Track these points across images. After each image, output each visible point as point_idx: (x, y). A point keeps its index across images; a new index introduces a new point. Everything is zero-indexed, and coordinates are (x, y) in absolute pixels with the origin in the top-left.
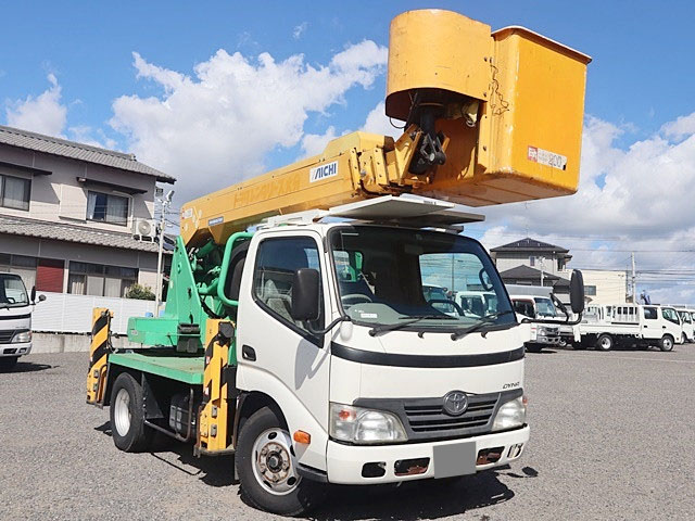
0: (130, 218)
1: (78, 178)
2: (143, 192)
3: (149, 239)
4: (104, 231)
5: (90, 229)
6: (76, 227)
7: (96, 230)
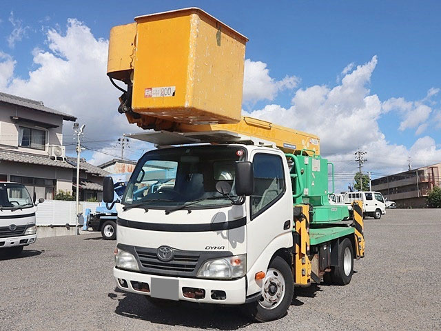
0: (47, 145)
1: (12, 118)
2: (56, 127)
3: (61, 159)
4: (30, 154)
5: (21, 153)
6: (11, 152)
7: (25, 154)
